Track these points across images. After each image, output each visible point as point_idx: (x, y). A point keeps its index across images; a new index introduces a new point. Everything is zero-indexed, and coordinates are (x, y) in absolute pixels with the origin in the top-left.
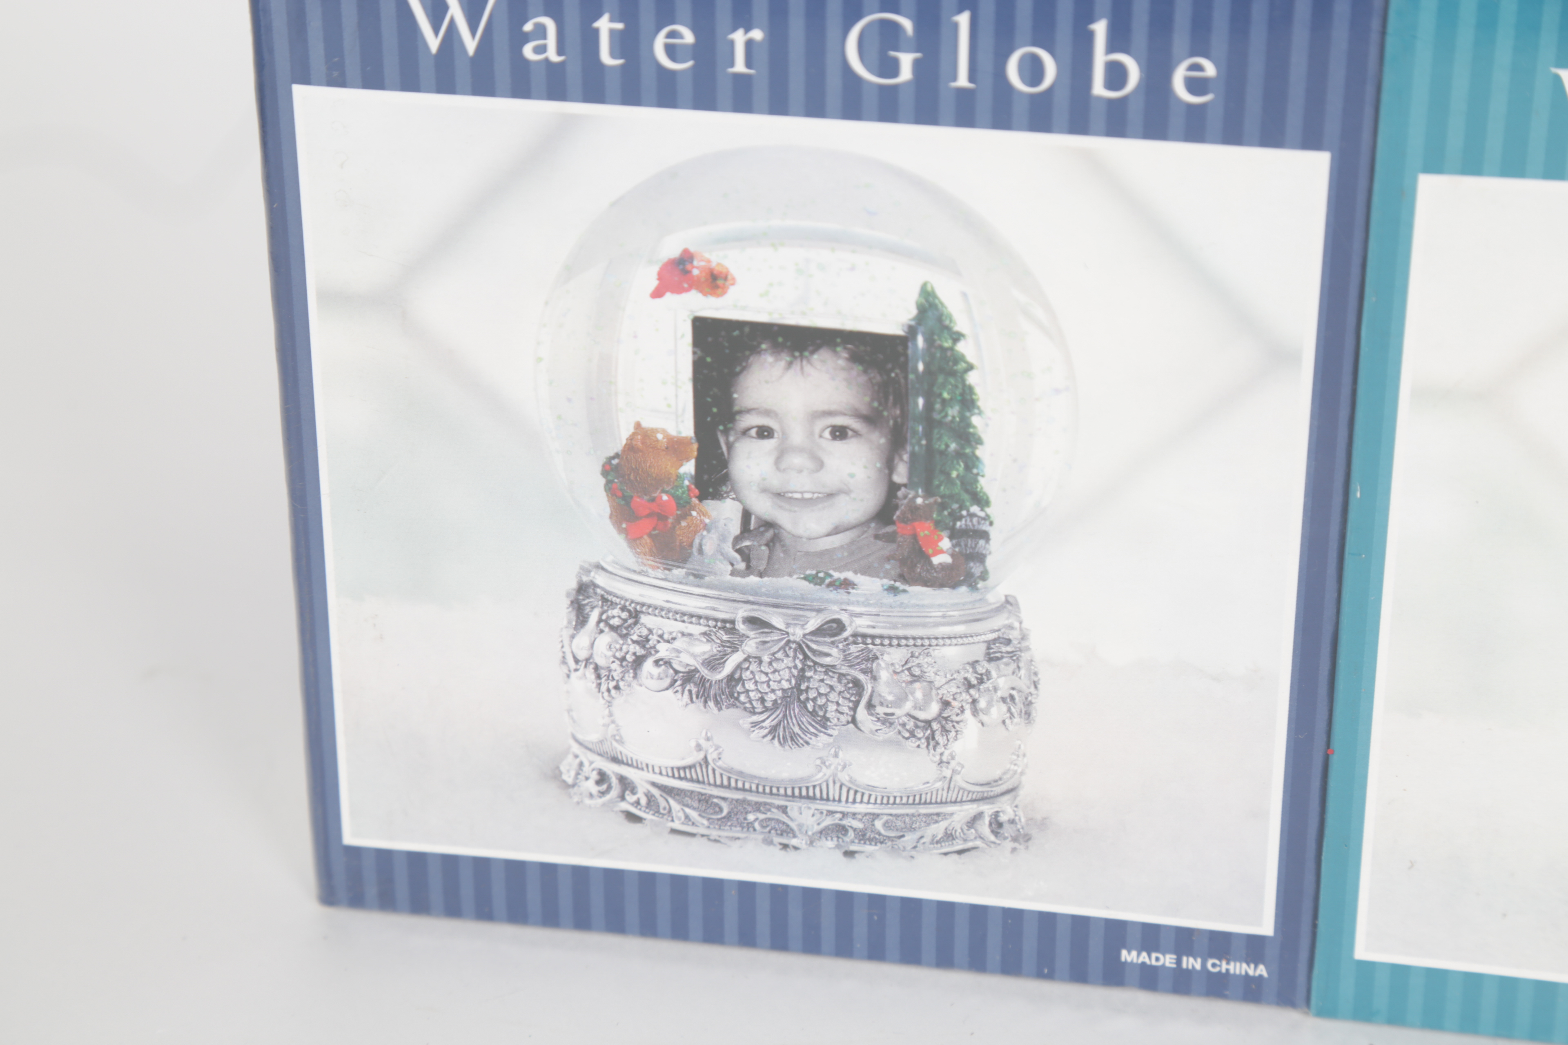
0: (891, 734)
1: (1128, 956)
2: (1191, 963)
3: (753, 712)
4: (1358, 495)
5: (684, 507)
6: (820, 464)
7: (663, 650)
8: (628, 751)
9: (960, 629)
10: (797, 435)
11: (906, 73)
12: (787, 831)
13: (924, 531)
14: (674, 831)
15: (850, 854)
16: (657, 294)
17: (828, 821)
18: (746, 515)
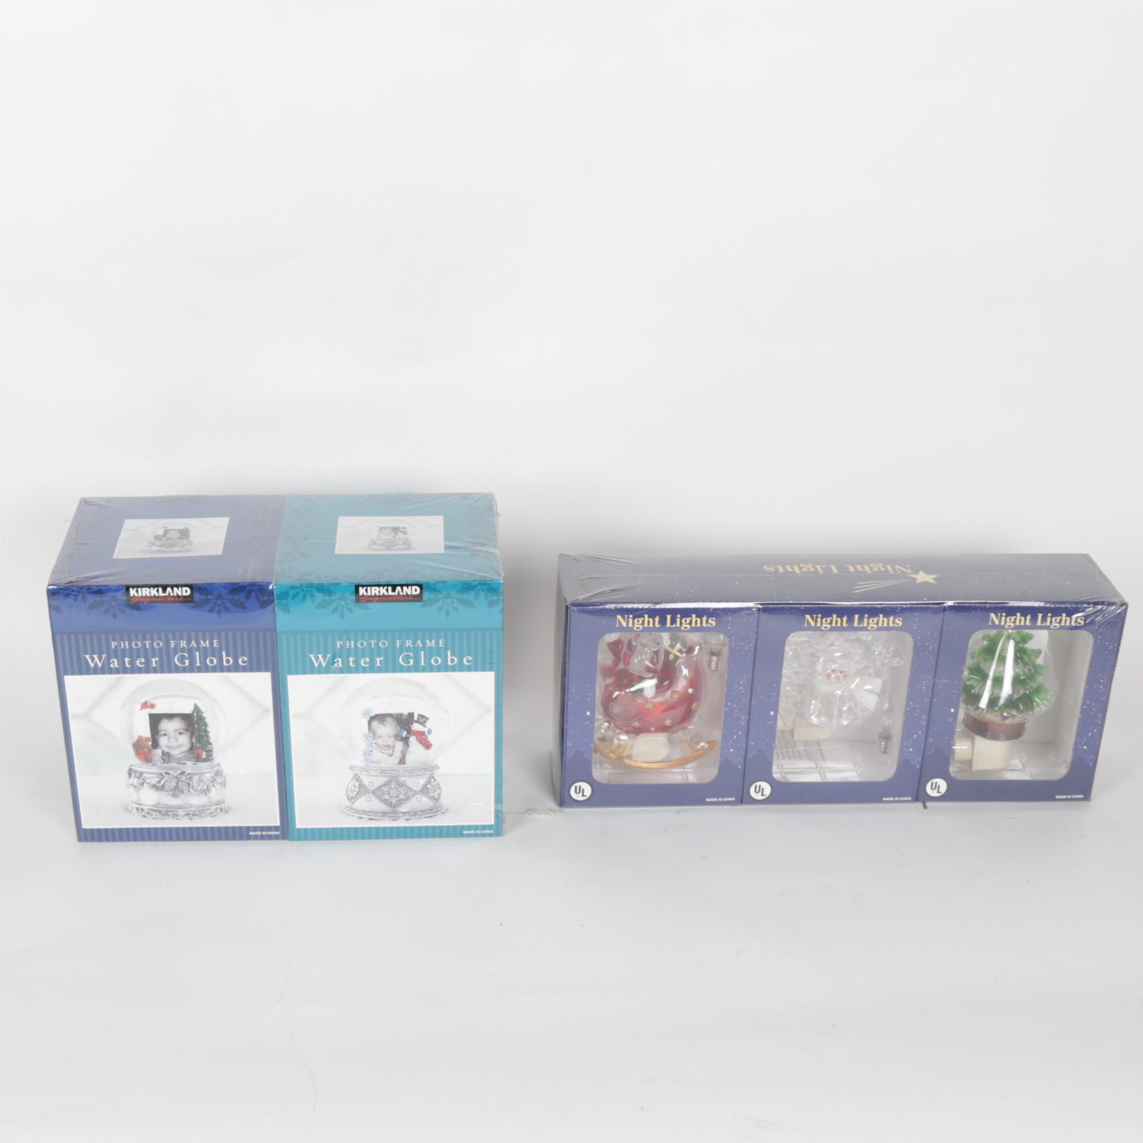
0: (197, 793)
1: (251, 833)
2: (264, 833)
3: (168, 791)
5: (150, 751)
6: (177, 740)
7: (148, 781)
8: (142, 802)
9: (209, 770)
10: (172, 735)
11: (187, 664)
12: (177, 816)
13: (200, 751)
14: (154, 818)
15: (191, 819)
16: (141, 709)
17: (186, 813)
18: (163, 752)
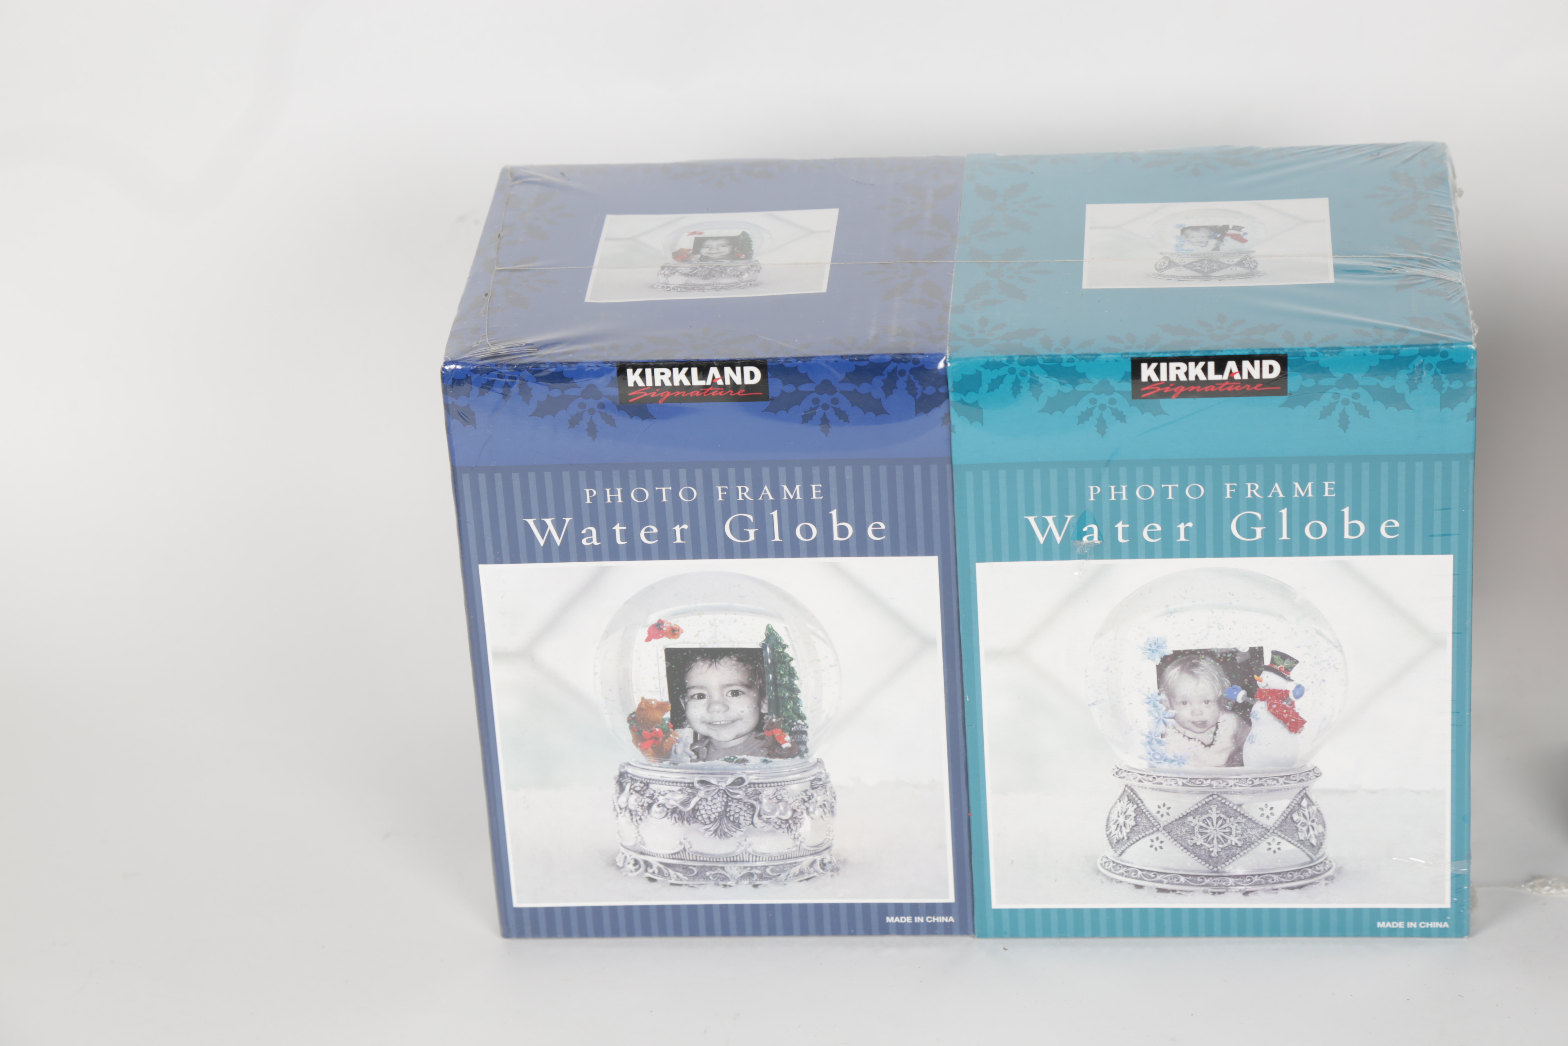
0: (770, 827)
1: (890, 920)
2: (919, 919)
3: (705, 824)
4: (968, 700)
5: (666, 733)
6: (728, 708)
7: (661, 800)
8: (647, 848)
9: (798, 776)
10: (716, 696)
11: (752, 537)
12: (725, 878)
13: (777, 733)
14: (672, 884)
15: (756, 886)
16: (648, 640)
17: (745, 872)
18: (696, 734)
